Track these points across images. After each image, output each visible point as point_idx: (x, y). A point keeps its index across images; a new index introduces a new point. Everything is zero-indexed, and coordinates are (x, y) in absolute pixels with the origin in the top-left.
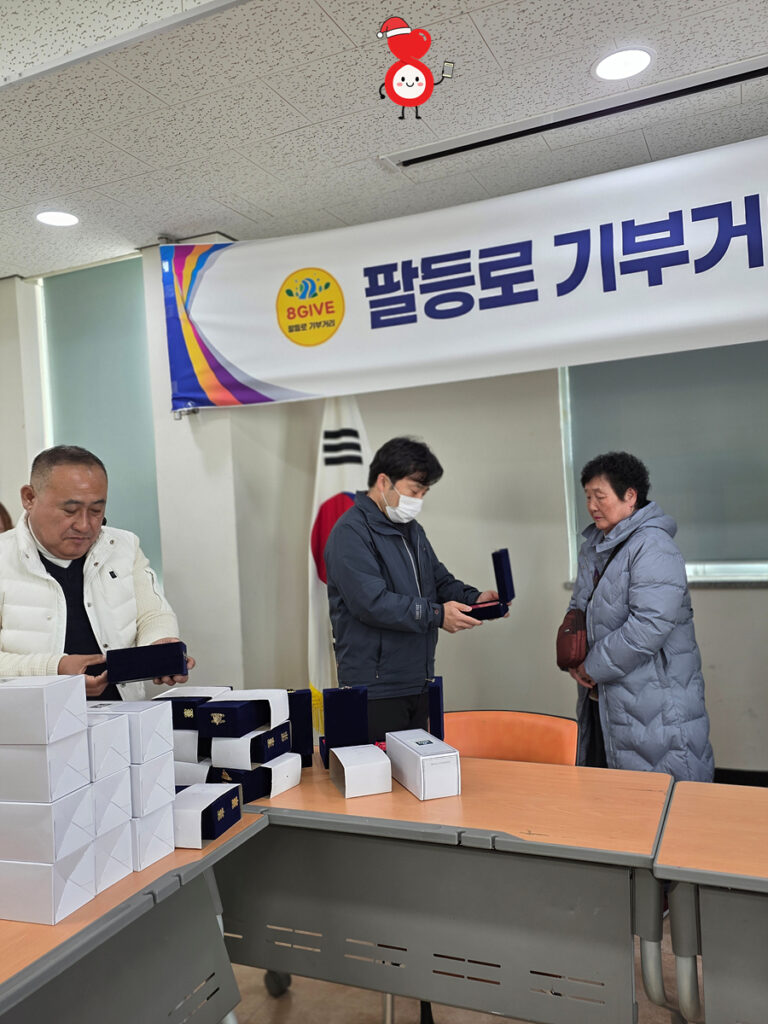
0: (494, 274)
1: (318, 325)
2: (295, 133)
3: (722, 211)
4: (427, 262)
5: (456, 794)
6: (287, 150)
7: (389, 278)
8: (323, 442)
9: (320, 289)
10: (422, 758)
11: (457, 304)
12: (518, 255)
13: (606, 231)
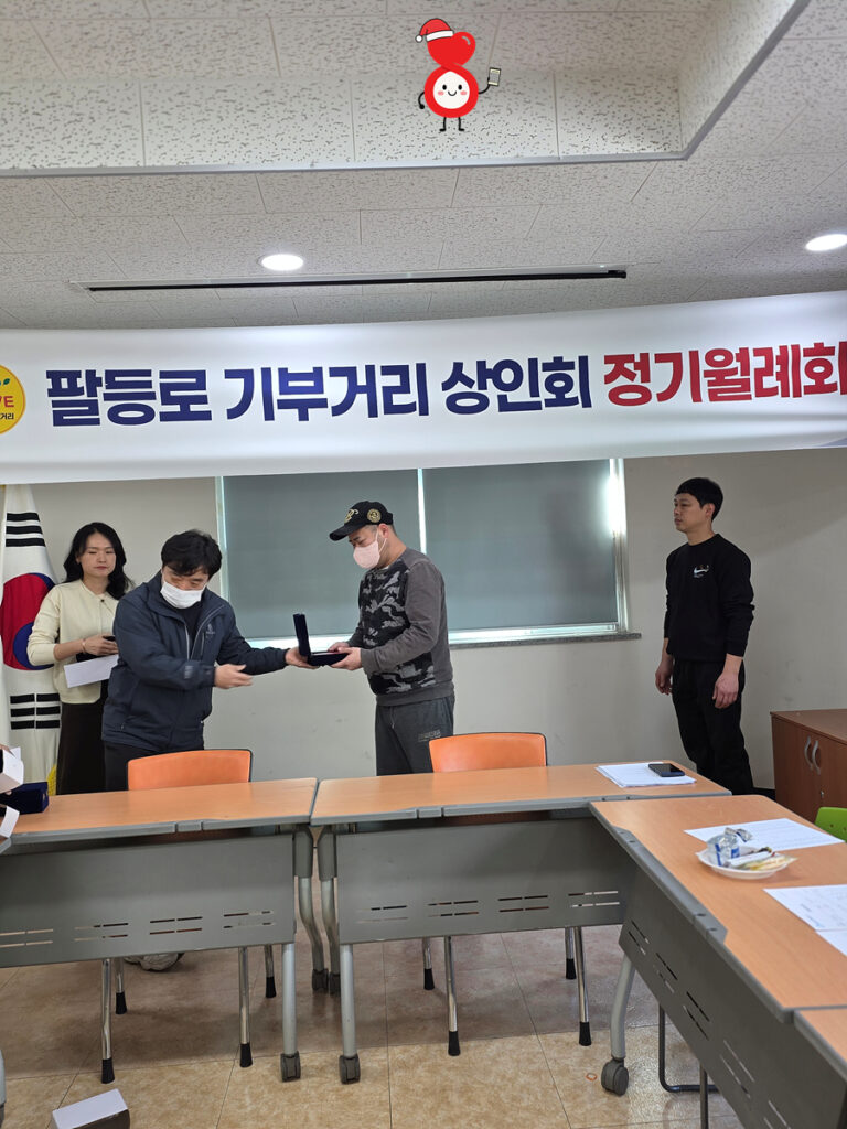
0: (173, 393)
3: (350, 373)
4: (110, 375)
7: (72, 383)
8: (6, 523)
11: (141, 414)
12: (194, 380)
13: (266, 372)
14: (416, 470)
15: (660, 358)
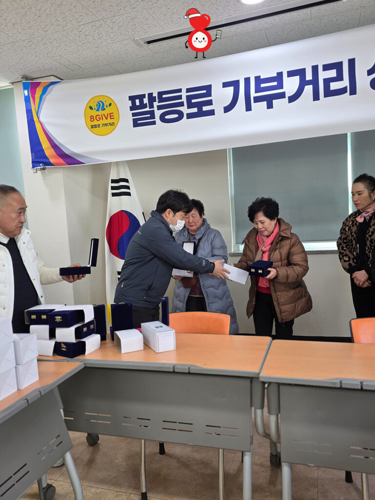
0: (193, 101)
1: (106, 125)
2: (90, 24)
3: (301, 73)
4: (160, 94)
5: (173, 349)
6: (87, 33)
7: (141, 102)
8: (111, 185)
9: (107, 106)
10: (157, 334)
11: (176, 116)
12: (205, 91)
13: (247, 80)
14: (347, 134)
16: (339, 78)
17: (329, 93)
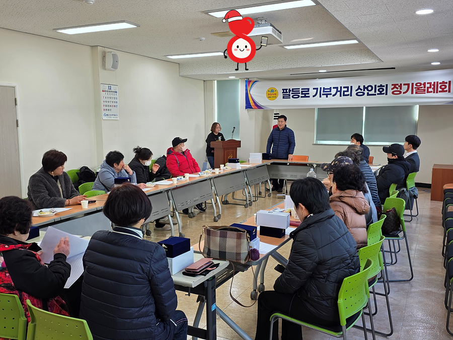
0: (303, 93)
1: (273, 97)
3: (337, 88)
4: (293, 89)
7: (286, 91)
9: (274, 91)
11: (297, 96)
12: (307, 90)
13: (321, 88)
15: (404, 85)
16: (348, 91)
17: (344, 95)
